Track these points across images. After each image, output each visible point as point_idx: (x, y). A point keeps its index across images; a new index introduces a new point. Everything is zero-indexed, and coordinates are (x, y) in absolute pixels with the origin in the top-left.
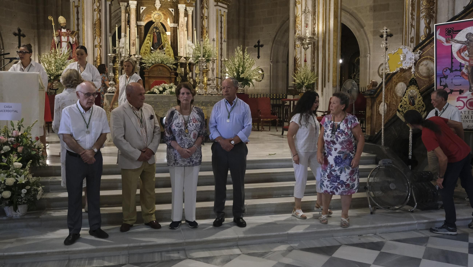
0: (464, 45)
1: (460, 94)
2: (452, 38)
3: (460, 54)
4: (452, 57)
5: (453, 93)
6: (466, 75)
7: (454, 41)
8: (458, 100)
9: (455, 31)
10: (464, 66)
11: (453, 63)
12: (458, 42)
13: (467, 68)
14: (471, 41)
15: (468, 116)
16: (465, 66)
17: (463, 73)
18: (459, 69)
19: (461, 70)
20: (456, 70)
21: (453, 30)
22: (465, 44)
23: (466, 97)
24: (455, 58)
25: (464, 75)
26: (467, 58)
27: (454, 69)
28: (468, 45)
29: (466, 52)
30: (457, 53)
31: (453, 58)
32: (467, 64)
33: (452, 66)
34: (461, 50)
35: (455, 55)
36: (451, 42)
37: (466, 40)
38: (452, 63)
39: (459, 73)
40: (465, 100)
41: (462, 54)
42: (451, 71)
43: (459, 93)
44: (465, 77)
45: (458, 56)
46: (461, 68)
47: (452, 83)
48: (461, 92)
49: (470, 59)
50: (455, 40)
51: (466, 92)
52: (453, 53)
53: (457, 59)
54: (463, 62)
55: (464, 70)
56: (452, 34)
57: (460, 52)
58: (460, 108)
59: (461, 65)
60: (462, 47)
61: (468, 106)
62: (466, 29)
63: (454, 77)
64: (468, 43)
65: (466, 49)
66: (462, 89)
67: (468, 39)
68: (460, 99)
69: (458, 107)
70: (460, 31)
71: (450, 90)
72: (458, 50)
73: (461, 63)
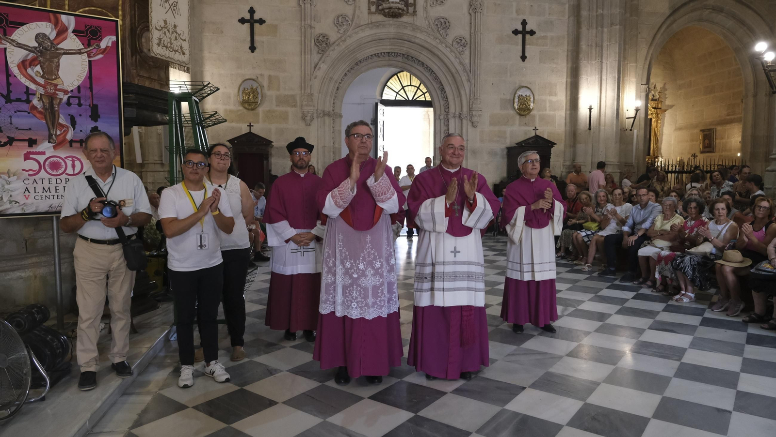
0: (31, 55)
1: (30, 146)
2: (5, 34)
3: (26, 70)
4: (8, 74)
5: (14, 144)
6: (40, 113)
7: (10, 41)
8: (27, 157)
9: (12, 23)
10: (35, 94)
11: (11, 84)
12: (20, 46)
13: (40, 99)
14: (46, 49)
15: (49, 188)
16: (38, 95)
17: (34, 108)
18: (24, 98)
19: (28, 101)
20: (18, 100)
21: (7, 20)
22: (34, 52)
23: (43, 153)
24: (15, 76)
25: (35, 111)
26: (42, 81)
27: (13, 97)
28: (41, 56)
29: (38, 68)
30: (18, 66)
31: (10, 76)
32: (41, 91)
33: (9, 91)
34: (27, 63)
35: (15, 70)
36: (3, 42)
37: (36, 45)
38: (9, 84)
39: (25, 106)
40: (41, 158)
41: (29, 71)
42: (8, 99)
43: (27, 144)
44: (38, 115)
45: (22, 73)
46: (28, 97)
47: (11, 124)
48: (32, 142)
49: (47, 83)
50: (12, 40)
51: (42, 142)
52: (9, 64)
53: (19, 77)
54: (32, 86)
55: (35, 102)
56: (4, 25)
57: (24, 65)
58: (31, 172)
59: (28, 92)
60: (29, 57)
61: (48, 170)
62: (34, 24)
63: (15, 112)
64: (41, 52)
65: (36, 63)
66: (34, 138)
67: (40, 44)
68: (32, 156)
69: (27, 171)
70: (22, 24)
71: (8, 137)
72: (21, 60)
73: (27, 88)
